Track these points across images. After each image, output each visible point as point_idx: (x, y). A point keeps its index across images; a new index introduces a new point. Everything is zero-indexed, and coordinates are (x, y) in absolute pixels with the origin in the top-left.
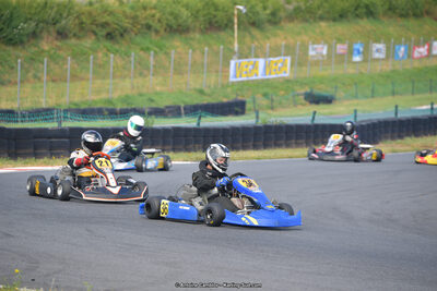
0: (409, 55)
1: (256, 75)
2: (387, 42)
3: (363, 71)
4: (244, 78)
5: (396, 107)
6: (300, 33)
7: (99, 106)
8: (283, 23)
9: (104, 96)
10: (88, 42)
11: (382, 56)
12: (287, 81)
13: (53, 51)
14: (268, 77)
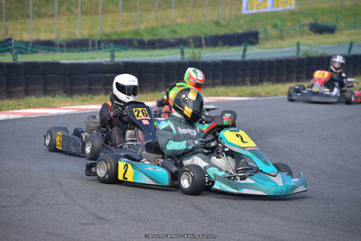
1: (266, 7)
3: (358, 3)
4: (255, 11)
9: (131, 27)
12: (292, 13)
14: (276, 9)
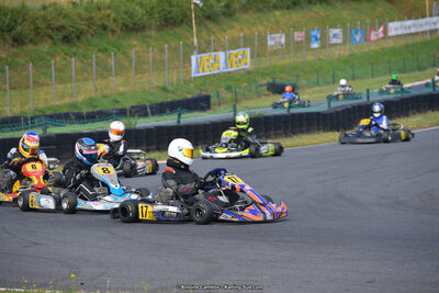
0: (367, 39)
1: (218, 68)
2: (343, 26)
3: (322, 57)
4: (207, 73)
5: (368, 91)
6: (255, 24)
7: (65, 110)
8: (237, 15)
9: (67, 100)
10: (45, 47)
11: (340, 41)
12: (248, 72)
13: (10, 59)
14: (229, 70)
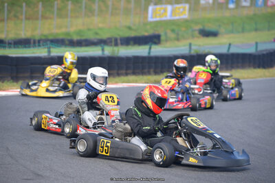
0: (265, 4)
1: (166, 16)
3: (235, 15)
4: (158, 19)
9: (64, 30)
11: (248, 4)
12: (186, 21)
14: (174, 18)
